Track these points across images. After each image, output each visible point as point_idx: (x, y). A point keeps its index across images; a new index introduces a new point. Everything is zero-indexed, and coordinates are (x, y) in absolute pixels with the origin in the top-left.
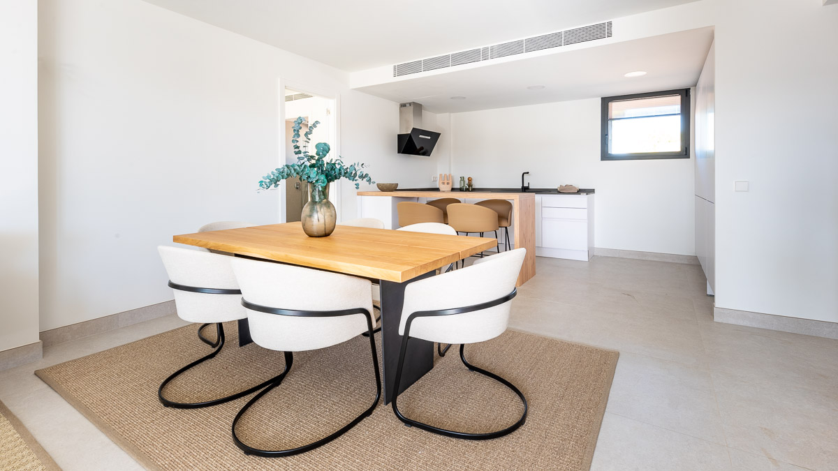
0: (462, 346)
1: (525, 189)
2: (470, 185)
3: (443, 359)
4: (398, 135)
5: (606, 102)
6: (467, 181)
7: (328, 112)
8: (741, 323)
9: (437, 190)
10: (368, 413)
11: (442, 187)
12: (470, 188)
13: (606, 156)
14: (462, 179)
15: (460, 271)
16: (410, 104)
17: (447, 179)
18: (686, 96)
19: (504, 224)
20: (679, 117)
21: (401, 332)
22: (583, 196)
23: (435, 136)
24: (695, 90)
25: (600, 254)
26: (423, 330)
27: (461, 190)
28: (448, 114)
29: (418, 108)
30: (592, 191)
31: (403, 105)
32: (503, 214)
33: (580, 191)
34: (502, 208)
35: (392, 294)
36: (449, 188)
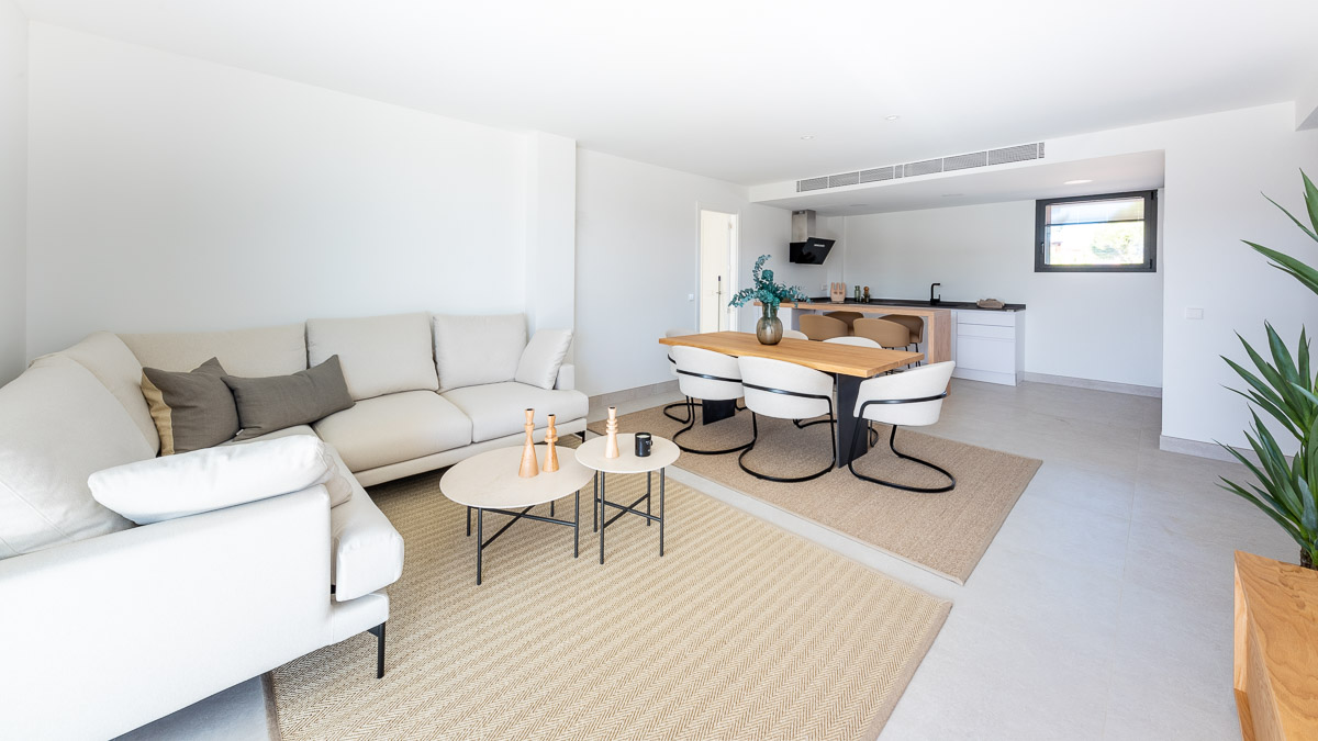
0: (895, 426)
1: (935, 303)
2: (867, 295)
3: (873, 449)
4: (791, 244)
5: (1042, 205)
6: (863, 292)
7: (730, 226)
8: (1192, 453)
9: (827, 299)
10: (829, 470)
11: (836, 298)
12: (867, 300)
13: (1041, 266)
14: (858, 288)
15: (890, 377)
16: (804, 212)
17: (838, 288)
18: (1152, 198)
19: (915, 340)
20: (1142, 223)
21: (856, 414)
22: (1010, 314)
23: (829, 244)
24: (1163, 191)
25: (1032, 380)
26: (871, 414)
27: (855, 301)
28: (840, 217)
29: (811, 214)
30: (1023, 307)
31: (796, 213)
32: (914, 331)
33: (1006, 307)
34: (913, 324)
35: (847, 387)
36: (840, 298)
